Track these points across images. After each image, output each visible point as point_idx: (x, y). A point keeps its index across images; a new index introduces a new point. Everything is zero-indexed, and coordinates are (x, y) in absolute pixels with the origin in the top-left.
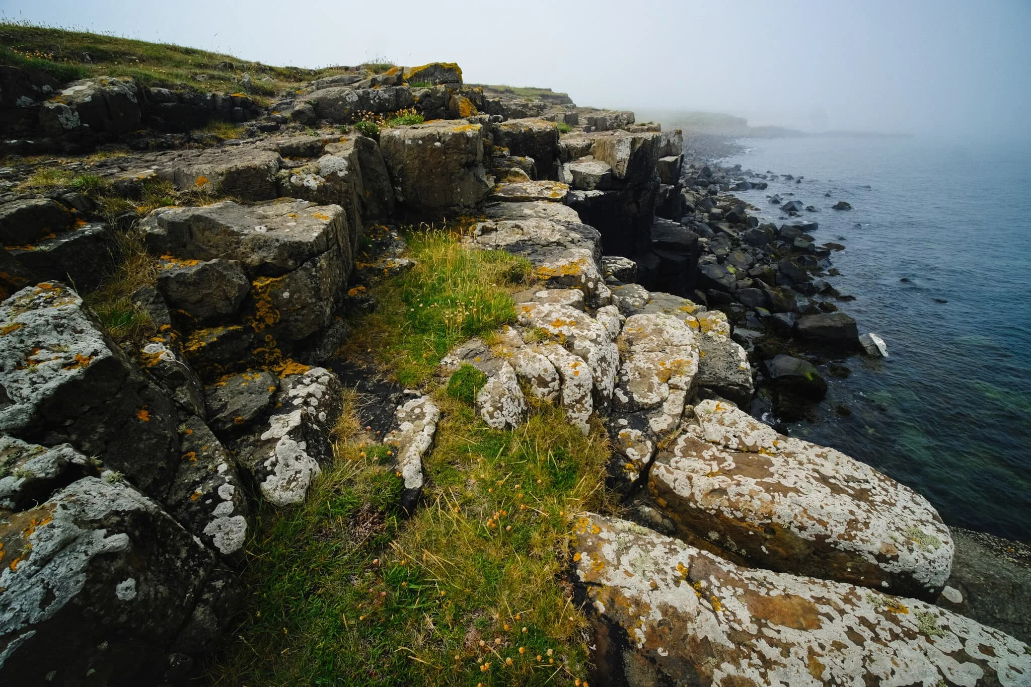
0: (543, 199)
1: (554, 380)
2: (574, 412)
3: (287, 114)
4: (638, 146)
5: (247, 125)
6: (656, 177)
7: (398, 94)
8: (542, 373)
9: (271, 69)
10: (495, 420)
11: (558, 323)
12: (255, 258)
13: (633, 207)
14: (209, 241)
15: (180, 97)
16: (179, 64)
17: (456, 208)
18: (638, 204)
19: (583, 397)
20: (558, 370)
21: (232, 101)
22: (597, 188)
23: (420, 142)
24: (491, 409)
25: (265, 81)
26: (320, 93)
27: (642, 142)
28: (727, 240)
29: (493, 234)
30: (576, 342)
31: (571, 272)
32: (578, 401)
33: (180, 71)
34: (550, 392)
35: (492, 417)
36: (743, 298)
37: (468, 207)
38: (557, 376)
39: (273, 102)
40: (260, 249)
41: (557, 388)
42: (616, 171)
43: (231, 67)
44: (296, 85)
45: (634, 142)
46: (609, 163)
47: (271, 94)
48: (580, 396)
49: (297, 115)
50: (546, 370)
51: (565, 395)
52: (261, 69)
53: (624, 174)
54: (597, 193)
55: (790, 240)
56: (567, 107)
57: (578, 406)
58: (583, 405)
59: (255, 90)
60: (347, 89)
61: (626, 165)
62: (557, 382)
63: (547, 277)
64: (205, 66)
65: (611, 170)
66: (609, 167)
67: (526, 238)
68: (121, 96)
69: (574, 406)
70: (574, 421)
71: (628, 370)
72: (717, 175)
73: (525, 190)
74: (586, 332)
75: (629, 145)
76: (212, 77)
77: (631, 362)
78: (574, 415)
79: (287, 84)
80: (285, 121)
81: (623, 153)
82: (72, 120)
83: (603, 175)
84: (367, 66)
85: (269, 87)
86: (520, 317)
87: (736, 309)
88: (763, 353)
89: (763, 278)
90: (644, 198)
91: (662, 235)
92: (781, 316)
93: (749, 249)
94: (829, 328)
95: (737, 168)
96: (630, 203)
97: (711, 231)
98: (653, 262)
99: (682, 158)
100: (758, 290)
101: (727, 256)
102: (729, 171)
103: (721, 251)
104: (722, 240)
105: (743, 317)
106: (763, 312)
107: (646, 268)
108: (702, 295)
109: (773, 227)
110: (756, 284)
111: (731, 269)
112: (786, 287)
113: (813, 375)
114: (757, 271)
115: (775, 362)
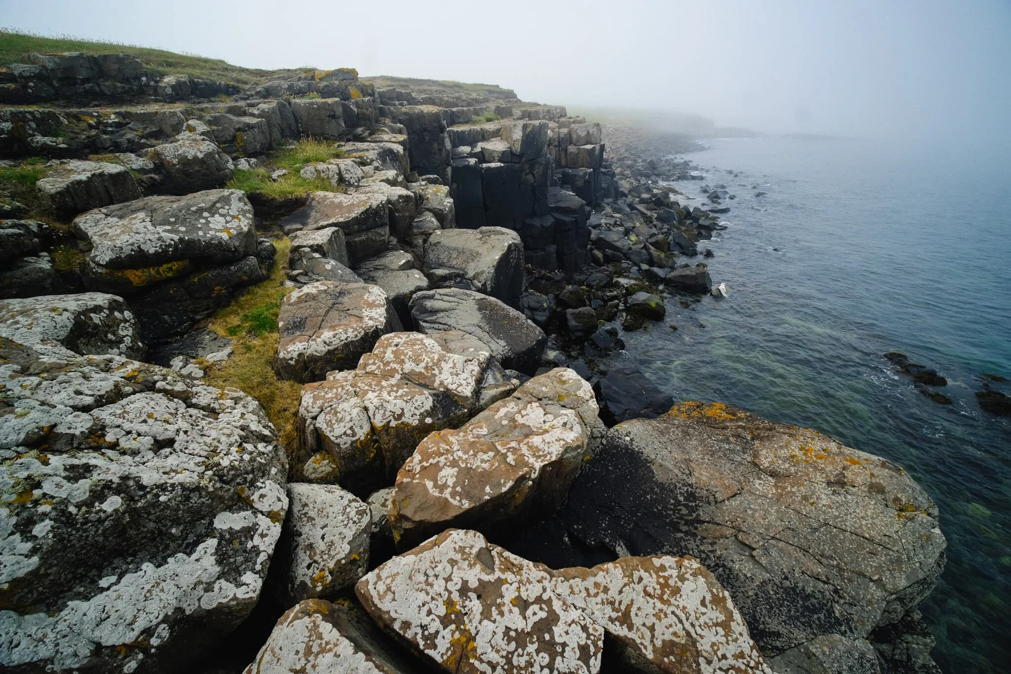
3: (253, 93)
4: (529, 129)
5: (234, 97)
7: (309, 85)
9: (247, 70)
12: (237, 126)
13: (530, 177)
15: (206, 84)
16: (202, 68)
17: (327, 135)
18: (533, 175)
21: (228, 86)
22: (500, 161)
23: (307, 105)
25: (244, 76)
26: (270, 83)
27: (531, 127)
28: (639, 216)
33: (204, 71)
36: (632, 257)
37: (334, 136)
39: (247, 87)
42: (513, 149)
43: (227, 69)
44: (259, 79)
45: (525, 126)
46: (508, 142)
47: (246, 83)
49: (258, 93)
52: (242, 70)
53: (518, 151)
54: (499, 164)
55: (696, 219)
59: (238, 81)
60: (282, 82)
61: (520, 144)
64: (215, 69)
65: (510, 148)
66: (508, 145)
68: (185, 82)
75: (521, 129)
76: (218, 75)
79: (255, 79)
80: (252, 96)
81: (518, 135)
82: (169, 91)
83: (504, 152)
84: (300, 69)
85: (245, 80)
87: (625, 265)
88: (630, 291)
89: (656, 245)
90: (538, 170)
91: (559, 201)
92: (655, 269)
93: (659, 224)
94: (686, 276)
95: (686, 164)
96: (527, 174)
97: (628, 209)
98: (549, 221)
99: (602, 148)
100: (644, 251)
101: (634, 227)
102: (678, 165)
103: (629, 225)
104: (634, 216)
105: (628, 270)
106: (645, 267)
107: (542, 226)
108: (598, 254)
109: (686, 209)
110: (645, 247)
111: (633, 238)
112: (676, 252)
113: (657, 304)
114: (653, 240)
115: (634, 296)
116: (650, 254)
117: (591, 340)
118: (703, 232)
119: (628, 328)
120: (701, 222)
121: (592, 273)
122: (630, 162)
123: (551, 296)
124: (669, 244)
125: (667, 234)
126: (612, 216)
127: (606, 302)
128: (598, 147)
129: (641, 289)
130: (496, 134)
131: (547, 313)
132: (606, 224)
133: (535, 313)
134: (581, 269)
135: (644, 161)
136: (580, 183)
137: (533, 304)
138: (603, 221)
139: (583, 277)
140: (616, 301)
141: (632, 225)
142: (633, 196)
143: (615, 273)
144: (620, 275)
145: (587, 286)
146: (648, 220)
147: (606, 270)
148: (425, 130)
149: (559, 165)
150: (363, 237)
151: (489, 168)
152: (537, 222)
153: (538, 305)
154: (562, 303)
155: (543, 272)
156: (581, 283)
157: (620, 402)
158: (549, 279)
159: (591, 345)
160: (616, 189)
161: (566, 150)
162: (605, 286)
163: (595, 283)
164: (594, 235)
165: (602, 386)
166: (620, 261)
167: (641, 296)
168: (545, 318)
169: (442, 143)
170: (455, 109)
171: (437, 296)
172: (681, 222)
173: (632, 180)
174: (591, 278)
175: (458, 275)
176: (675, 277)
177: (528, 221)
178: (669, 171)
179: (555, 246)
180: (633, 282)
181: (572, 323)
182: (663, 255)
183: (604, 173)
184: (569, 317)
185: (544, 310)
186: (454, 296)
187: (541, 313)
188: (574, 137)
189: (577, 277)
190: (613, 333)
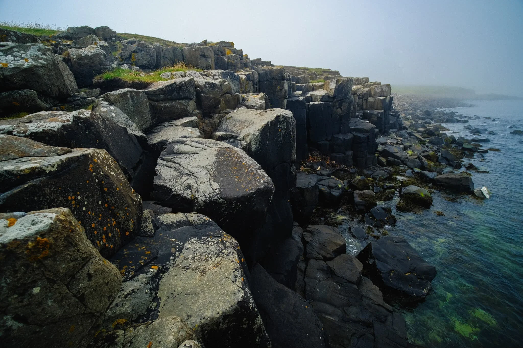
4: (340, 83)
6: (350, 97)
12: (133, 50)
18: (341, 109)
22: (321, 101)
28: (416, 140)
36: (408, 163)
42: (330, 94)
46: (327, 90)
53: (333, 95)
54: (320, 102)
55: (460, 144)
61: (334, 91)
65: (328, 93)
75: (335, 82)
81: (333, 86)
83: (324, 95)
87: (402, 168)
88: (404, 184)
89: (427, 157)
90: (344, 106)
91: (357, 125)
92: (426, 172)
93: (430, 146)
94: (451, 179)
95: (453, 113)
96: (337, 108)
97: (407, 135)
98: (349, 136)
99: (391, 99)
100: (417, 160)
101: (411, 146)
102: (447, 114)
103: (408, 144)
104: (412, 140)
105: (404, 171)
106: (417, 170)
107: (344, 139)
108: (383, 160)
109: (452, 137)
110: (418, 158)
111: (410, 152)
112: (443, 163)
113: (426, 195)
114: (425, 154)
115: (407, 188)
116: (422, 162)
117: (370, 212)
118: (467, 152)
119: (400, 209)
120: (464, 146)
121: (377, 170)
122: (411, 112)
123: (346, 181)
124: (438, 158)
125: (437, 151)
126: (395, 139)
127: (385, 189)
128: (388, 98)
129: (413, 184)
130: (321, 87)
131: (340, 191)
132: (391, 143)
133: (332, 190)
134: (369, 167)
135: (421, 111)
136: (375, 119)
137: (331, 184)
138: (389, 141)
139: (370, 172)
140: (393, 190)
141: (410, 144)
142: (412, 129)
143: (394, 172)
144: (399, 174)
145: (373, 178)
146: (422, 143)
147: (388, 169)
148: (273, 78)
149: (361, 108)
150: (168, 104)
151: (314, 105)
152: (341, 137)
153: (335, 185)
154: (353, 187)
155: (342, 167)
156: (369, 176)
157: (387, 263)
158: (346, 171)
159: (369, 216)
160: (400, 125)
161: (367, 100)
162: (385, 179)
163: (378, 177)
164: (380, 148)
165: (373, 247)
166: (398, 165)
167: (413, 188)
168: (338, 194)
169: (283, 86)
170: (300, 76)
171: (188, 143)
172: (447, 145)
173: (412, 121)
174: (376, 173)
175: (233, 137)
176: (441, 178)
177: (335, 136)
178: (440, 117)
179: (352, 152)
180: (406, 179)
181: (357, 199)
182: (432, 164)
183: (392, 115)
184: (355, 195)
185: (339, 189)
186: (203, 144)
187: (336, 191)
188: (373, 92)
189: (365, 172)
190: (388, 210)
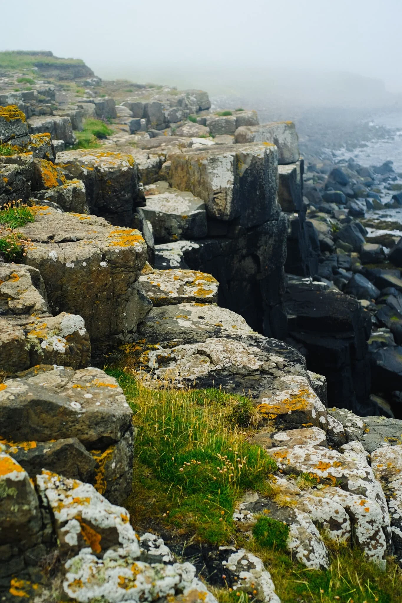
0: (189, 300)
1: (345, 520)
2: (370, 550)
4: (244, 167)
6: (278, 213)
8: (334, 515)
10: (311, 562)
11: (323, 466)
12: (92, 434)
13: (248, 263)
14: (44, 423)
17: (120, 336)
18: (256, 259)
19: (377, 533)
20: (347, 509)
23: (84, 264)
24: (306, 553)
27: (249, 160)
29: (173, 365)
30: (350, 482)
31: (298, 407)
32: (371, 538)
34: (343, 534)
35: (309, 560)
37: (131, 332)
38: (348, 517)
40: (96, 425)
41: (349, 529)
42: (214, 209)
45: (237, 160)
46: (199, 195)
48: (374, 532)
50: (337, 512)
51: (359, 534)
53: (228, 211)
56: (87, 84)
57: (373, 542)
58: (377, 541)
61: (229, 199)
62: (348, 522)
63: (273, 416)
65: (205, 207)
66: (202, 202)
67: (218, 367)
69: (368, 544)
70: (371, 559)
71: (397, 508)
72: (357, 180)
73: (158, 287)
74: (355, 471)
75: (229, 166)
77: (395, 499)
78: (370, 553)
81: (224, 179)
83: (194, 216)
86: (279, 465)
90: (264, 249)
96: (244, 258)
128: (297, 167)
130: (162, 175)
